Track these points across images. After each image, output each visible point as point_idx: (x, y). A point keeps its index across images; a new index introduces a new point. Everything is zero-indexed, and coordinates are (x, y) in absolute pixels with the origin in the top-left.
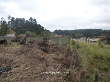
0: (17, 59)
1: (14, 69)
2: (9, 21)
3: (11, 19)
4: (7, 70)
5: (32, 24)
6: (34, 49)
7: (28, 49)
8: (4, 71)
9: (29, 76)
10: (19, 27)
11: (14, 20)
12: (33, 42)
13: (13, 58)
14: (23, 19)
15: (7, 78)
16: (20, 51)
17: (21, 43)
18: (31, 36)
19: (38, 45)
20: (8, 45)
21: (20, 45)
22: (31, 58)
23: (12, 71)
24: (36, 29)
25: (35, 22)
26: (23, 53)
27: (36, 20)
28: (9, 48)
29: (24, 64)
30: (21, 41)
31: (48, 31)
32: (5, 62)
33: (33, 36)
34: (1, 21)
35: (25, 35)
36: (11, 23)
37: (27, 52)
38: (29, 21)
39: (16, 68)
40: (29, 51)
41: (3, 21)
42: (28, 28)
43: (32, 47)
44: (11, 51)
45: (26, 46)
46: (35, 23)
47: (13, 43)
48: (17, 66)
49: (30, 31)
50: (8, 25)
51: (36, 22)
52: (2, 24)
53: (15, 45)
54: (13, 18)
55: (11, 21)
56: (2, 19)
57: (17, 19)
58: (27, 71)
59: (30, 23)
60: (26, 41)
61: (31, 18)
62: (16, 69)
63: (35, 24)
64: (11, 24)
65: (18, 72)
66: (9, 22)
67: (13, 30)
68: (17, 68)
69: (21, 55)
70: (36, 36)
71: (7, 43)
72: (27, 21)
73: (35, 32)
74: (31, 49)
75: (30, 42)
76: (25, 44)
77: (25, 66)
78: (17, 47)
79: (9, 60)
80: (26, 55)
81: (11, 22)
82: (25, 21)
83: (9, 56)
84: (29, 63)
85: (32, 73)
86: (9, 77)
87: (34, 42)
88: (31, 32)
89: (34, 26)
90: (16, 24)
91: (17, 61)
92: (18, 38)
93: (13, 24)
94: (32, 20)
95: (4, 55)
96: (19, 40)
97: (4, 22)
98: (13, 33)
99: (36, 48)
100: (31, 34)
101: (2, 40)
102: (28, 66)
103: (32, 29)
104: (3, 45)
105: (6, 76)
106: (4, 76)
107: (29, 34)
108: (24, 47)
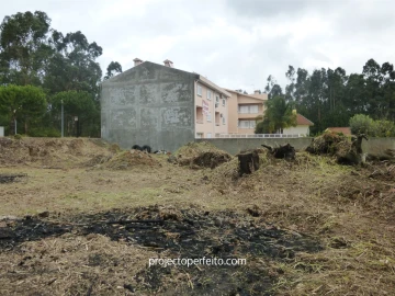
0: (332, 215)
1: (333, 250)
2: (289, 83)
3: (296, 76)
4: (309, 249)
5: (377, 84)
7: (371, 185)
8: (298, 250)
10: (321, 102)
11: (304, 79)
12: (382, 159)
13: (320, 211)
14: (339, 69)
15: (316, 277)
16: (342, 189)
17: (343, 161)
18: (373, 135)
20: (296, 163)
21: (337, 167)
22: (390, 222)
23: (325, 254)
24: (391, 105)
25: (387, 76)
26: (351, 197)
28: (301, 173)
29: (365, 239)
30: (342, 152)
32: (294, 218)
33: (383, 133)
34: (267, 88)
35: (347, 132)
36: (295, 90)
37: (370, 194)
38: (362, 76)
39: (337, 248)
40: (377, 192)
41: (271, 87)
42: (356, 104)
43: (390, 177)
44: (311, 186)
45: (363, 173)
46: (387, 80)
47: (314, 158)
48: (340, 244)
50: (288, 96)
51: (392, 75)
52: (269, 96)
53: (322, 164)
54: (302, 73)
55: (295, 82)
56: (269, 79)
57: (317, 73)
58: (385, 269)
59: (364, 81)
60: (360, 151)
61: (371, 64)
62: (337, 251)
63: (385, 86)
64: (295, 94)
65: (350, 268)
66: (290, 89)
67: (303, 113)
68: (343, 251)
69: (346, 202)
70: (394, 135)
71: (293, 158)
72: (353, 77)
73: (389, 118)
75: (372, 158)
76: (357, 163)
77: (373, 249)
78: (327, 173)
79: (306, 214)
80: (366, 207)
81: (297, 86)
82: (346, 78)
84: (388, 242)
86: (322, 275)
87: (388, 157)
88: (373, 117)
89: (382, 95)
90: (310, 93)
91: (337, 225)
92: (329, 140)
93: (303, 93)
94: (373, 71)
95: (290, 197)
96: (335, 150)
97: (277, 89)
98: (302, 124)
100: (373, 124)
101: (281, 148)
102: (387, 254)
103: (373, 105)
104: (283, 162)
105: (311, 270)
106: (303, 267)
107: (366, 125)
108: (353, 174)
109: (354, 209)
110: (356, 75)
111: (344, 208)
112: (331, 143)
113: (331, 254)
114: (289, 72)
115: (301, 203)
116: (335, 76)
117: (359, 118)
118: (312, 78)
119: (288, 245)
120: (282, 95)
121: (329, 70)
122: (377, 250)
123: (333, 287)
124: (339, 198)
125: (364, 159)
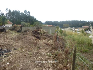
0: (15, 44)
4: (8, 52)
5: (27, 15)
6: (28, 36)
8: (5, 53)
9: (25, 56)
10: (15, 18)
11: (10, 12)
13: (12, 43)
14: (19, 11)
16: (17, 38)
17: (18, 32)
18: (26, 26)
19: (32, 33)
22: (26, 43)
23: (11, 52)
24: (30, 20)
25: (29, 14)
26: (19, 39)
27: (30, 13)
28: (8, 35)
29: (20, 47)
30: (18, 30)
31: (40, 22)
32: (5, 46)
33: (28, 26)
35: (20, 25)
36: (8, 15)
37: (23, 38)
38: (24, 13)
39: (14, 50)
40: (24, 37)
41: (1, 13)
42: (23, 19)
43: (27, 34)
44: (10, 38)
45: (22, 34)
46: (29, 15)
47: (11, 31)
48: (15, 49)
49: (24, 21)
51: (30, 14)
53: (13, 33)
55: (8, 13)
57: (14, 12)
58: (23, 52)
59: (24, 14)
60: (21, 29)
62: (14, 51)
64: (8, 16)
67: (10, 21)
68: (15, 50)
69: (18, 40)
70: (30, 26)
71: (6, 32)
73: (29, 23)
74: (26, 36)
75: (25, 31)
77: (22, 49)
78: (14, 34)
79: (8, 44)
80: (22, 41)
81: (8, 14)
82: (20, 13)
83: (8, 41)
84: (25, 47)
85: (28, 54)
86: (10, 57)
87: (28, 31)
88: (26, 22)
89: (28, 18)
90: (12, 16)
91: (15, 45)
92: (15, 27)
93: (10, 16)
94: (26, 12)
95: (4, 41)
96: (16, 29)
97: (3, 14)
99: (30, 35)
100: (26, 24)
101: (2, 29)
102: (24, 49)
103: (26, 20)
104: (3, 33)
105: (7, 56)
106: (5, 56)
107: (24, 24)
108: (20, 34)
110: (22, 13)
111: (18, 42)
113: (13, 52)
114: (7, 10)
116: (18, 13)
118: (12, 12)
119: (3, 52)
121: (17, 11)
124: (17, 40)
125: (22, 31)
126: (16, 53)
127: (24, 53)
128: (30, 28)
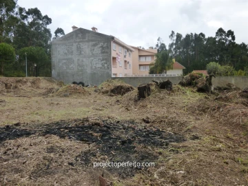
0: (192, 122)
1: (191, 141)
2: (171, 42)
3: (175, 38)
4: (177, 141)
5: (224, 43)
6: (232, 105)
7: (216, 104)
8: (171, 142)
9: (227, 163)
10: (190, 54)
11: (180, 40)
12: (225, 89)
13: (185, 119)
14: (201, 34)
15: (180, 156)
16: (199, 106)
17: (200, 90)
18: (220, 75)
19: (242, 96)
20: (173, 92)
21: (197, 94)
22: (225, 125)
23: (186, 144)
24: (232, 57)
25: (230, 38)
26: (204, 111)
28: (176, 98)
29: (209, 135)
30: (200, 85)
32: (170, 124)
33: (226, 74)
34: (157, 45)
35: (205, 73)
36: (174, 47)
37: (214, 110)
38: (215, 38)
39: (193, 139)
40: (219, 108)
41: (159, 45)
42: (211, 56)
43: (227, 99)
44: (181, 105)
45: (212, 97)
46: (230, 41)
47: (184, 88)
48: (195, 138)
49: (216, 61)
50: (170, 50)
51: (234, 38)
52: (158, 50)
53: (188, 92)
54: (179, 36)
55: (175, 42)
56: (158, 40)
57: (188, 36)
58: (219, 151)
59: (216, 42)
60: (210, 84)
61: (221, 31)
63: (229, 45)
64: (175, 49)
66: (171, 45)
67: (179, 61)
68: (196, 141)
69: (201, 114)
70: (232, 75)
71: (171, 89)
73: (230, 65)
74: (225, 105)
75: (220, 89)
76: (208, 91)
77: (214, 140)
78: (191, 97)
79: (177, 122)
80: (212, 116)
81: (175, 44)
82: (205, 39)
83: (177, 114)
84: (222, 136)
85: (234, 159)
86: (183, 155)
87: (228, 88)
88: (220, 63)
89: (227, 50)
90: (184, 48)
91: (194, 127)
92: (193, 78)
93: (179, 49)
94: (221, 35)
95: (168, 112)
96: (196, 83)
97: (163, 46)
99: (237, 103)
100: (221, 68)
102: (221, 142)
103: (221, 56)
104: (165, 91)
105: (177, 152)
106: (174, 151)
107: (216, 68)
108: (206, 98)
109: (206, 118)
110: (211, 38)
111: (200, 118)
112: (194, 79)
113: (189, 143)
114: (172, 35)
115: (175, 115)
116: (199, 38)
117: (212, 65)
118: (185, 39)
119: (166, 139)
120: (166, 50)
121: (196, 35)
122: (216, 140)
123: (189, 161)
124: (197, 112)
125: (212, 89)
126: (199, 150)
127: (221, 154)
128: (233, 81)
